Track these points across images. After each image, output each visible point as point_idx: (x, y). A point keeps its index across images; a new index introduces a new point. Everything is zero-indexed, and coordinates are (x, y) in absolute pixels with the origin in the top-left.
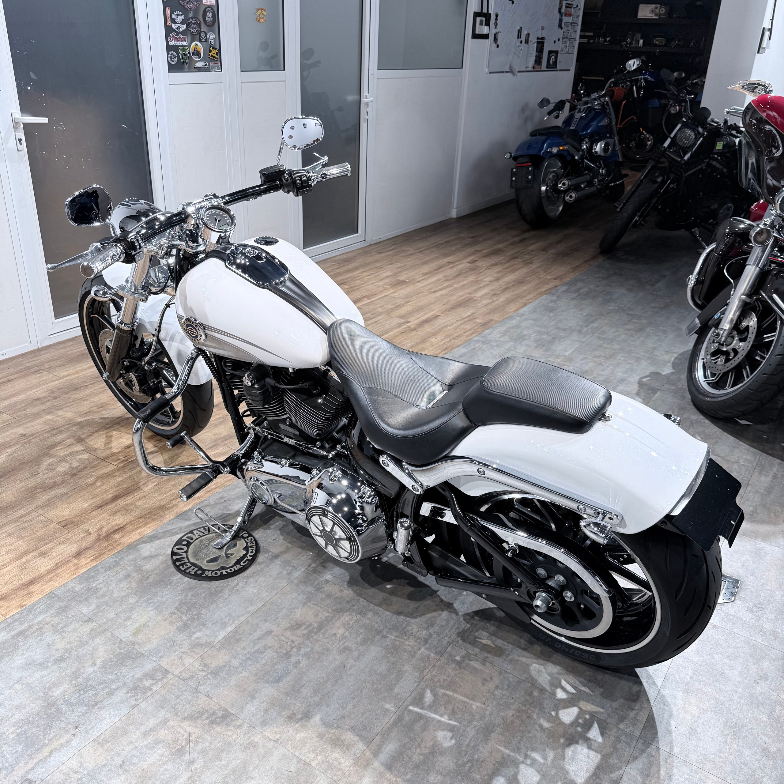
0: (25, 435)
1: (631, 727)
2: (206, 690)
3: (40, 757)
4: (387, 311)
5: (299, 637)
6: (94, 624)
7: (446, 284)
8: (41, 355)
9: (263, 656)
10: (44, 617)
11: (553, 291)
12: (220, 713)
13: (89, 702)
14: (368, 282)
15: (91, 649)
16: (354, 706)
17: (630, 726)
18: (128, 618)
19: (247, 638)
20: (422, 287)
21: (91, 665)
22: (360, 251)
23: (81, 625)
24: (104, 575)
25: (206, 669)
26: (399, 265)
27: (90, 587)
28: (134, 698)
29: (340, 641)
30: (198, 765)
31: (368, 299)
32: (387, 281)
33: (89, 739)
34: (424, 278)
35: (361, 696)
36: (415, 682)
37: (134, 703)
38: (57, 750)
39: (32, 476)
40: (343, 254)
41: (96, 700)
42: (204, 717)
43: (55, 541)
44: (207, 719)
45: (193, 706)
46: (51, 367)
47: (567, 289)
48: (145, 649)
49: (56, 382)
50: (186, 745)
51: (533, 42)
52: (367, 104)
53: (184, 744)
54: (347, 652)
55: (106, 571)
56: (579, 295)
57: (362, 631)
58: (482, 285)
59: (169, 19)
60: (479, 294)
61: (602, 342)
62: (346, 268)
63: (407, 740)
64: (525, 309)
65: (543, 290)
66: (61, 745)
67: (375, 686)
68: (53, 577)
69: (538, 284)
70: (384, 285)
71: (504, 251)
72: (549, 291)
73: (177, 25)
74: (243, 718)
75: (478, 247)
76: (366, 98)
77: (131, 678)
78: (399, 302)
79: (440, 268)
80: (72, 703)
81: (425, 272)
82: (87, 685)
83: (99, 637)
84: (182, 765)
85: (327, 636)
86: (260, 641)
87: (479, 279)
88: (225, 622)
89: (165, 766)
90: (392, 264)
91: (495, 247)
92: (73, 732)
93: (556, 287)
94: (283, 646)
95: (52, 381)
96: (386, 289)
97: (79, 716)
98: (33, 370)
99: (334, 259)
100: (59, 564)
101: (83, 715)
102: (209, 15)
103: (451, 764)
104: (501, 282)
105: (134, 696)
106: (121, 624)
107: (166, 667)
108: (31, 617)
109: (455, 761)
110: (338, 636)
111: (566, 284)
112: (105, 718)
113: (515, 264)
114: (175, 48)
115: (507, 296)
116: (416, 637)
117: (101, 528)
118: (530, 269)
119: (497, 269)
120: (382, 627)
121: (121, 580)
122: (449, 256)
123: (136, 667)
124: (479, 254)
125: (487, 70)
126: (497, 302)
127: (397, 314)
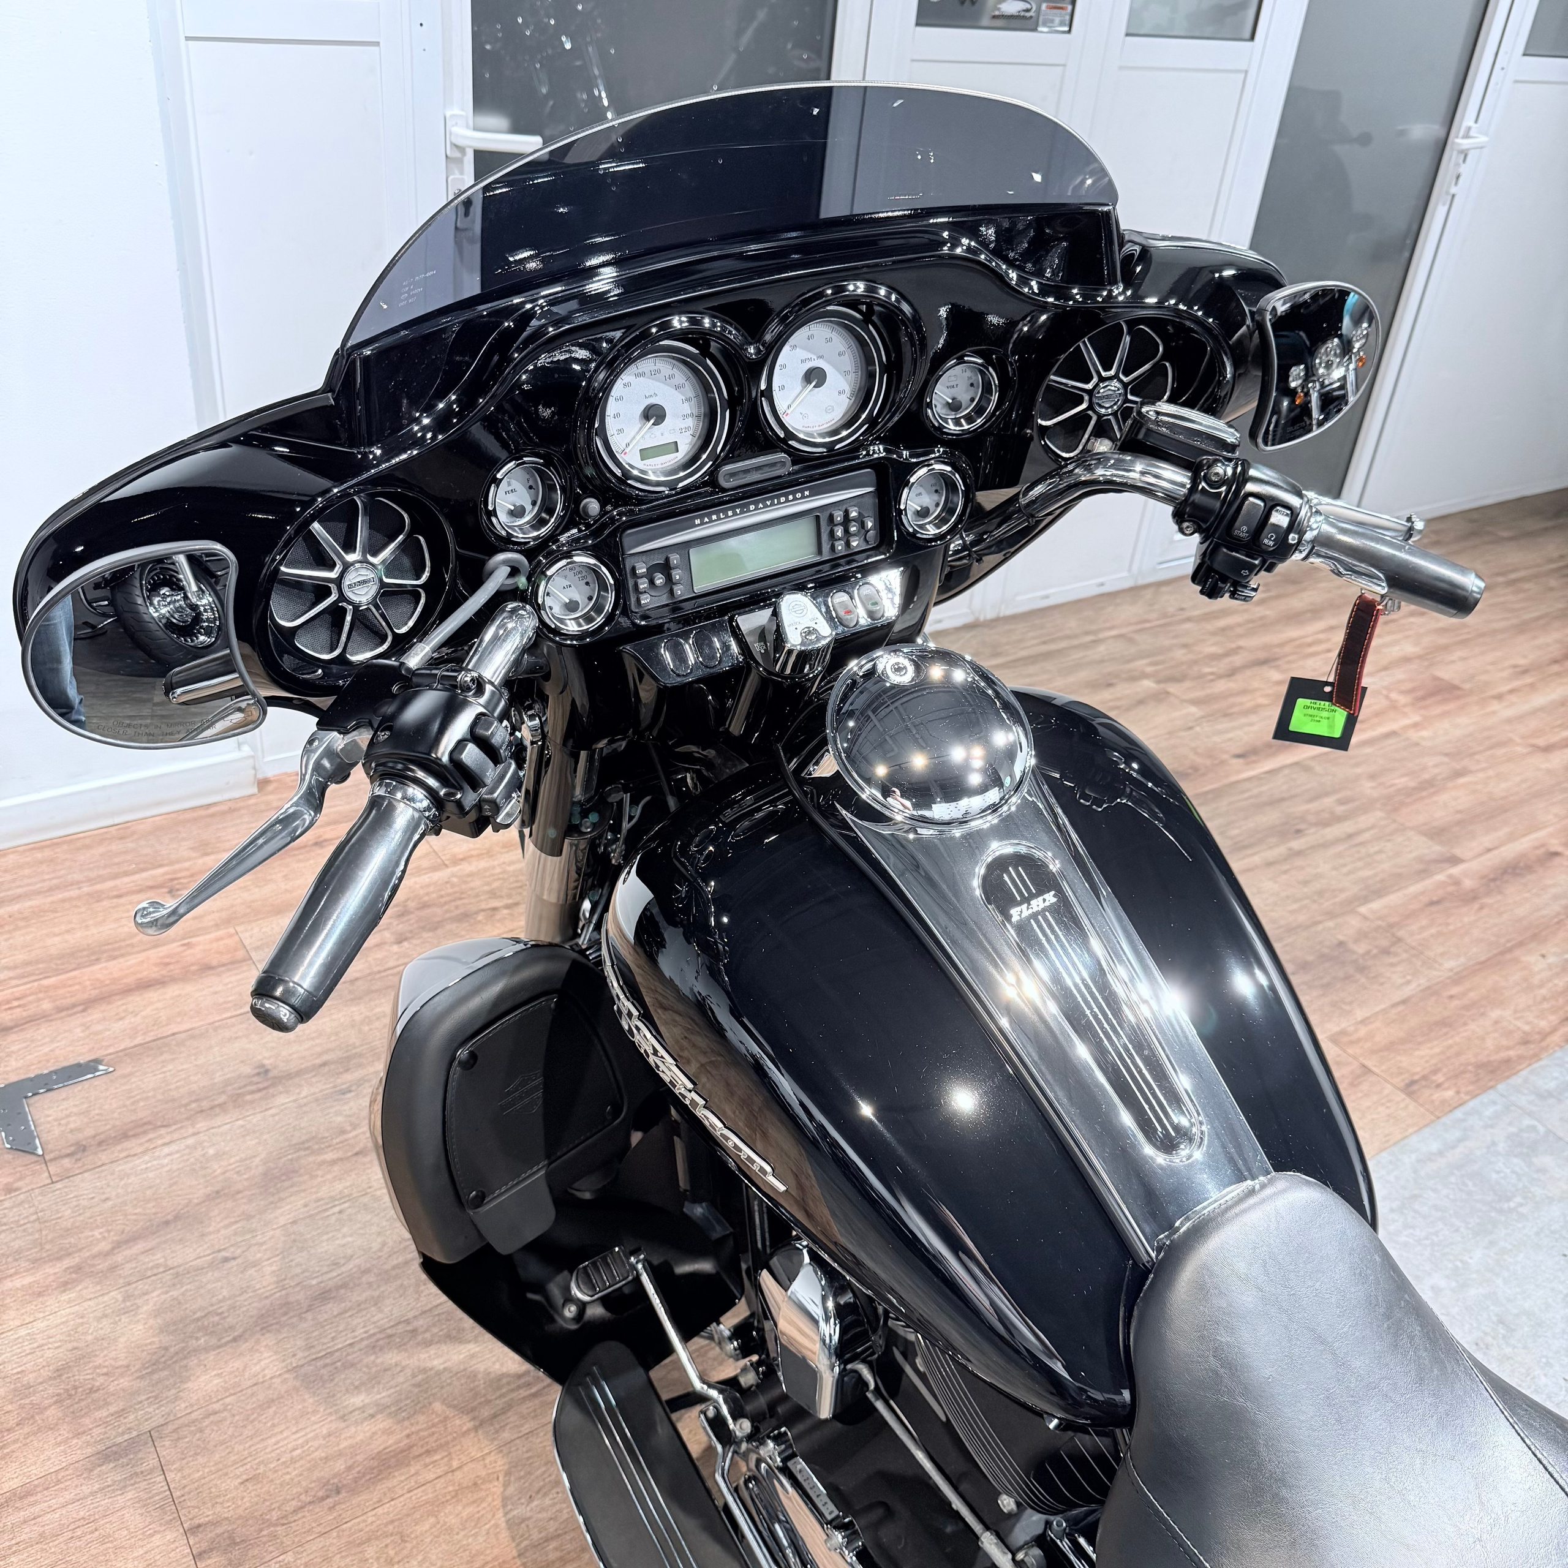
0: (266, 1073)
52: (1464, 153)
76: (1466, 135)
78: (1434, 766)
127: (1421, 819)
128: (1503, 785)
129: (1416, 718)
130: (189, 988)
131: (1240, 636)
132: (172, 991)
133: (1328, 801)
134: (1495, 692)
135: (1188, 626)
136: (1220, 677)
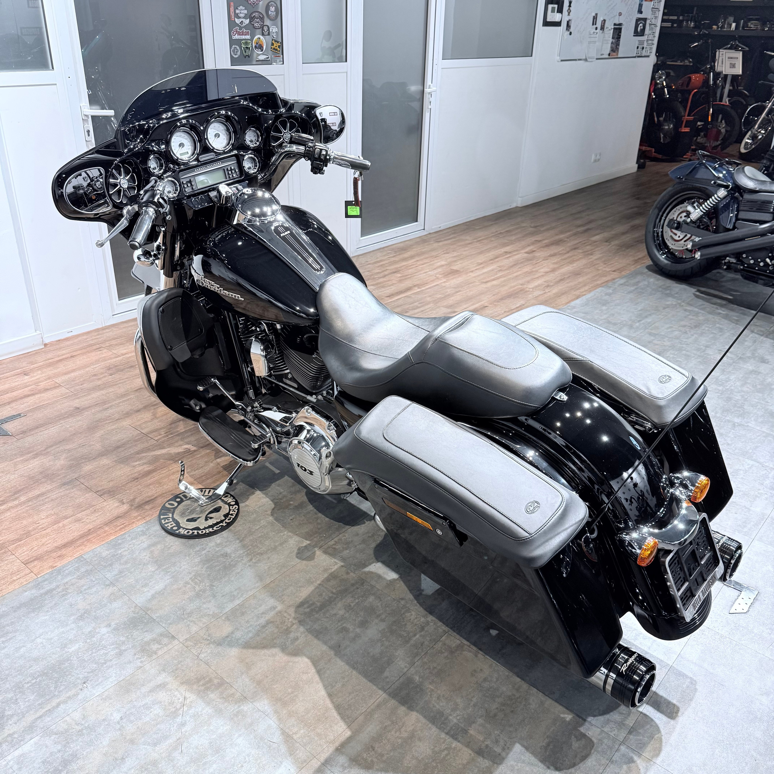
0: (78, 408)
1: (616, 731)
2: (206, 658)
3: (49, 707)
4: (435, 300)
5: (301, 614)
6: (115, 588)
7: (499, 274)
8: (104, 333)
9: (264, 630)
10: (71, 578)
11: (610, 284)
12: (216, 681)
13: (99, 660)
14: (421, 271)
15: (108, 611)
16: (343, 685)
17: (614, 730)
18: (146, 585)
19: (253, 612)
20: (475, 277)
21: (106, 626)
22: (418, 240)
23: (103, 588)
24: (131, 543)
25: (209, 638)
26: (455, 254)
27: (116, 554)
28: (140, 660)
29: (339, 621)
30: (187, 728)
31: (419, 288)
32: (440, 270)
33: (95, 694)
34: (477, 267)
35: (351, 676)
36: (406, 667)
37: (139, 664)
38: (65, 702)
39: (79, 447)
40: (401, 242)
41: (106, 659)
42: (201, 683)
43: (91, 509)
44: (203, 685)
45: (193, 672)
46: (111, 345)
47: (625, 283)
48: (157, 615)
49: (114, 360)
50: (180, 708)
51: (610, 28)
52: (430, 94)
53: (178, 706)
54: (344, 632)
55: (132, 539)
56: (636, 289)
57: (362, 613)
58: (536, 276)
59: (232, 14)
60: (531, 285)
61: (652, 338)
62: (401, 257)
63: (389, 723)
64: (578, 301)
65: (599, 282)
66: (69, 698)
67: (366, 667)
68: (83, 542)
69: (594, 276)
70: (436, 274)
71: (565, 241)
72: (605, 284)
73: (241, 20)
74: (236, 688)
75: (538, 237)
76: (430, 88)
77: (140, 642)
78: (449, 291)
79: (496, 258)
80: (84, 660)
81: (480, 261)
82: (100, 644)
83: (117, 601)
84: (173, 727)
85: (327, 615)
86: (264, 615)
87: (534, 270)
88: (234, 595)
89: (158, 726)
90: (448, 253)
91: (557, 238)
92: (81, 687)
93: (614, 279)
94: (284, 622)
95: (111, 358)
96: (438, 278)
97: (88, 673)
98: (94, 347)
99: (391, 247)
100: (91, 531)
101: (92, 672)
102: (272, 9)
103: (428, 750)
104: (557, 273)
105: (140, 658)
106: (138, 590)
107: (173, 634)
108: (60, 577)
109: (432, 747)
110: (338, 616)
111: (625, 277)
112: (111, 677)
113: (574, 255)
114: (238, 42)
115: (560, 288)
116: (413, 623)
117: (134, 499)
118: (589, 261)
119: (555, 259)
120: (382, 611)
121: (144, 549)
122: (508, 246)
123: (146, 631)
124: (539, 244)
125: (558, 58)
126: (549, 294)
127: (445, 304)
128: (471, 293)
129: (445, 280)
130: (43, 395)
131: (387, 267)
132: (37, 396)
133: (416, 304)
134: (471, 270)
135: (369, 266)
136: (381, 278)
